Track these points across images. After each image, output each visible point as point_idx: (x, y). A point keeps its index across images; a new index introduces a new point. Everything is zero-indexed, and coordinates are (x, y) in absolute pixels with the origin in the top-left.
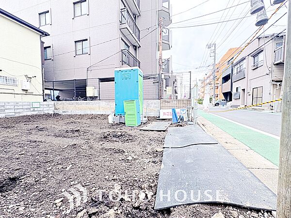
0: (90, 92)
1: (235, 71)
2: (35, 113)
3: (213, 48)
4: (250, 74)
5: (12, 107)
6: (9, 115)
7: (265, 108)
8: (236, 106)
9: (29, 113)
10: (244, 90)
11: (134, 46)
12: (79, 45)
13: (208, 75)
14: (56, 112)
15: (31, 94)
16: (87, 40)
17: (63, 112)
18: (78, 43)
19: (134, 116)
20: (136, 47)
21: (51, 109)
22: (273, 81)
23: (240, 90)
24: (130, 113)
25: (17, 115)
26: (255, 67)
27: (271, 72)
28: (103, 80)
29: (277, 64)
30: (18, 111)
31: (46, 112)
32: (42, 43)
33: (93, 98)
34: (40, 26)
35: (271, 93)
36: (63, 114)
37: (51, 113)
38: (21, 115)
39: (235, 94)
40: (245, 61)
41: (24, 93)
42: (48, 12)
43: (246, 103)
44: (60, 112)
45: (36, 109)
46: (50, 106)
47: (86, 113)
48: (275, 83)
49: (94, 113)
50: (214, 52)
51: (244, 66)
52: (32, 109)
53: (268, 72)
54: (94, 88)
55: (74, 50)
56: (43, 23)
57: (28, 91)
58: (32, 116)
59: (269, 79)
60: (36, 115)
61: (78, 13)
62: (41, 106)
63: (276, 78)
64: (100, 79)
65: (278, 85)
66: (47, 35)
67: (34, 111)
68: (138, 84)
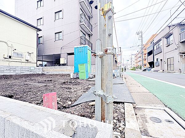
0: (62, 61)
1: (155, 48)
2: (31, 73)
3: (141, 34)
4: (165, 50)
5: (20, 69)
6: (18, 74)
7: (176, 71)
8: (157, 71)
9: (28, 73)
10: (161, 60)
11: (89, 34)
12: (57, 35)
13: (139, 52)
14: (43, 73)
15: (30, 62)
16: (61, 32)
17: (47, 73)
18: (57, 34)
19: (84, 73)
20: (90, 35)
21: (40, 71)
22: (180, 53)
23: (159, 60)
24: (82, 71)
25: (22, 74)
26: (168, 45)
27: (178, 47)
28: (69, 54)
29: (182, 42)
30: (23, 71)
31: (38, 73)
32: (38, 35)
33: (64, 65)
34: (37, 26)
35: (180, 61)
36: (47, 74)
37: (40, 73)
38: (24, 74)
39: (156, 63)
40: (161, 41)
41: (27, 62)
42: (42, 18)
43: (164, 69)
44: (45, 73)
45: (32, 71)
46: (40, 69)
47: (59, 73)
48: (182, 54)
49: (64, 73)
50: (142, 37)
51: (161, 44)
52: (30, 71)
53: (176, 48)
54: (64, 59)
55: (55, 38)
56: (39, 24)
57: (29, 61)
58: (30, 75)
59: (177, 52)
60: (32, 74)
61: (57, 18)
62: (35, 69)
63: (183, 51)
64: (68, 53)
65: (184, 56)
66: (40, 30)
67: (31, 71)
68: (87, 55)
